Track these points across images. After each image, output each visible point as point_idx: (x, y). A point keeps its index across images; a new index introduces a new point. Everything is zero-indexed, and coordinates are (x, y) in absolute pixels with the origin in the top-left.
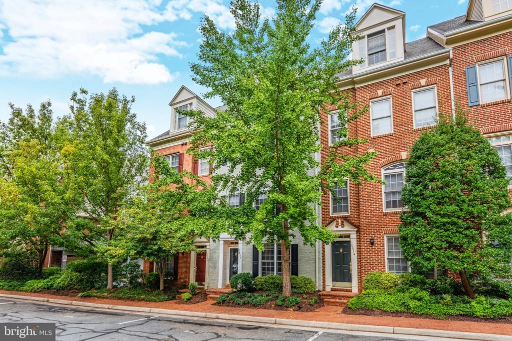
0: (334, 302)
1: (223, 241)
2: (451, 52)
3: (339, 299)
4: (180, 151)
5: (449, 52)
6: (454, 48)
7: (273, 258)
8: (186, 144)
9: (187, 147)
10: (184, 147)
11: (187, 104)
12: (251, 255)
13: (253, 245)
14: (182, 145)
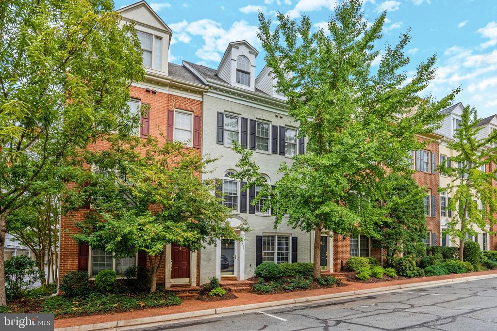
7: (273, 249)
8: (154, 93)
9: (156, 97)
10: (151, 95)
11: (152, 35)
12: (254, 246)
13: (257, 236)
14: (148, 91)
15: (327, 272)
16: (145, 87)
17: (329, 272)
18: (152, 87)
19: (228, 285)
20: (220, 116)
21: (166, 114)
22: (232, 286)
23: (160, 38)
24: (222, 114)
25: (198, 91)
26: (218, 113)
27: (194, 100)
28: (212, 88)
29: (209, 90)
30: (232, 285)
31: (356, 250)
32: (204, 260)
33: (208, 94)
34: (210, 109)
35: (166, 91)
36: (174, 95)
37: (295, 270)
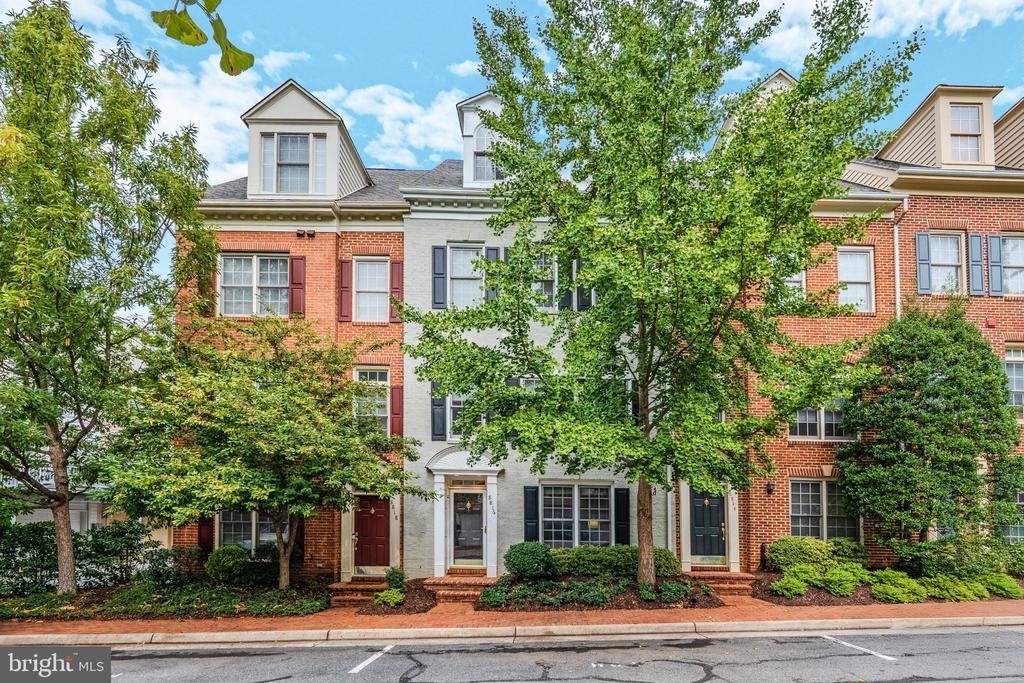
0: (730, 589)
1: (443, 478)
2: (906, 200)
3: (731, 583)
4: (292, 250)
5: (902, 200)
6: (910, 197)
7: (569, 514)
8: (312, 235)
9: (316, 243)
10: (306, 241)
11: (308, 134)
12: (520, 508)
13: (525, 487)
14: (300, 235)
15: (721, 570)
16: (295, 229)
17: (728, 570)
18: (307, 227)
19: (437, 585)
20: (439, 253)
21: (334, 269)
22: (446, 588)
23: (322, 136)
24: (443, 249)
25: (394, 214)
26: (435, 248)
27: (389, 233)
28: (416, 203)
29: (413, 208)
30: (447, 585)
31: (817, 519)
32: (411, 534)
33: (414, 215)
34: (418, 244)
35: (334, 227)
36: (352, 232)
37: (601, 561)
